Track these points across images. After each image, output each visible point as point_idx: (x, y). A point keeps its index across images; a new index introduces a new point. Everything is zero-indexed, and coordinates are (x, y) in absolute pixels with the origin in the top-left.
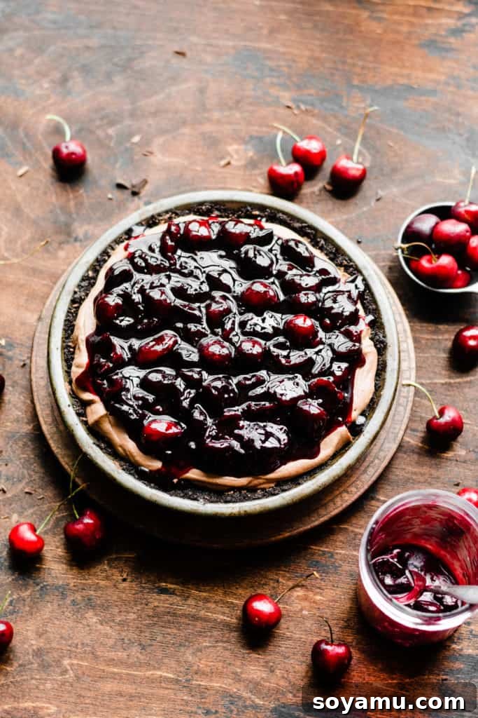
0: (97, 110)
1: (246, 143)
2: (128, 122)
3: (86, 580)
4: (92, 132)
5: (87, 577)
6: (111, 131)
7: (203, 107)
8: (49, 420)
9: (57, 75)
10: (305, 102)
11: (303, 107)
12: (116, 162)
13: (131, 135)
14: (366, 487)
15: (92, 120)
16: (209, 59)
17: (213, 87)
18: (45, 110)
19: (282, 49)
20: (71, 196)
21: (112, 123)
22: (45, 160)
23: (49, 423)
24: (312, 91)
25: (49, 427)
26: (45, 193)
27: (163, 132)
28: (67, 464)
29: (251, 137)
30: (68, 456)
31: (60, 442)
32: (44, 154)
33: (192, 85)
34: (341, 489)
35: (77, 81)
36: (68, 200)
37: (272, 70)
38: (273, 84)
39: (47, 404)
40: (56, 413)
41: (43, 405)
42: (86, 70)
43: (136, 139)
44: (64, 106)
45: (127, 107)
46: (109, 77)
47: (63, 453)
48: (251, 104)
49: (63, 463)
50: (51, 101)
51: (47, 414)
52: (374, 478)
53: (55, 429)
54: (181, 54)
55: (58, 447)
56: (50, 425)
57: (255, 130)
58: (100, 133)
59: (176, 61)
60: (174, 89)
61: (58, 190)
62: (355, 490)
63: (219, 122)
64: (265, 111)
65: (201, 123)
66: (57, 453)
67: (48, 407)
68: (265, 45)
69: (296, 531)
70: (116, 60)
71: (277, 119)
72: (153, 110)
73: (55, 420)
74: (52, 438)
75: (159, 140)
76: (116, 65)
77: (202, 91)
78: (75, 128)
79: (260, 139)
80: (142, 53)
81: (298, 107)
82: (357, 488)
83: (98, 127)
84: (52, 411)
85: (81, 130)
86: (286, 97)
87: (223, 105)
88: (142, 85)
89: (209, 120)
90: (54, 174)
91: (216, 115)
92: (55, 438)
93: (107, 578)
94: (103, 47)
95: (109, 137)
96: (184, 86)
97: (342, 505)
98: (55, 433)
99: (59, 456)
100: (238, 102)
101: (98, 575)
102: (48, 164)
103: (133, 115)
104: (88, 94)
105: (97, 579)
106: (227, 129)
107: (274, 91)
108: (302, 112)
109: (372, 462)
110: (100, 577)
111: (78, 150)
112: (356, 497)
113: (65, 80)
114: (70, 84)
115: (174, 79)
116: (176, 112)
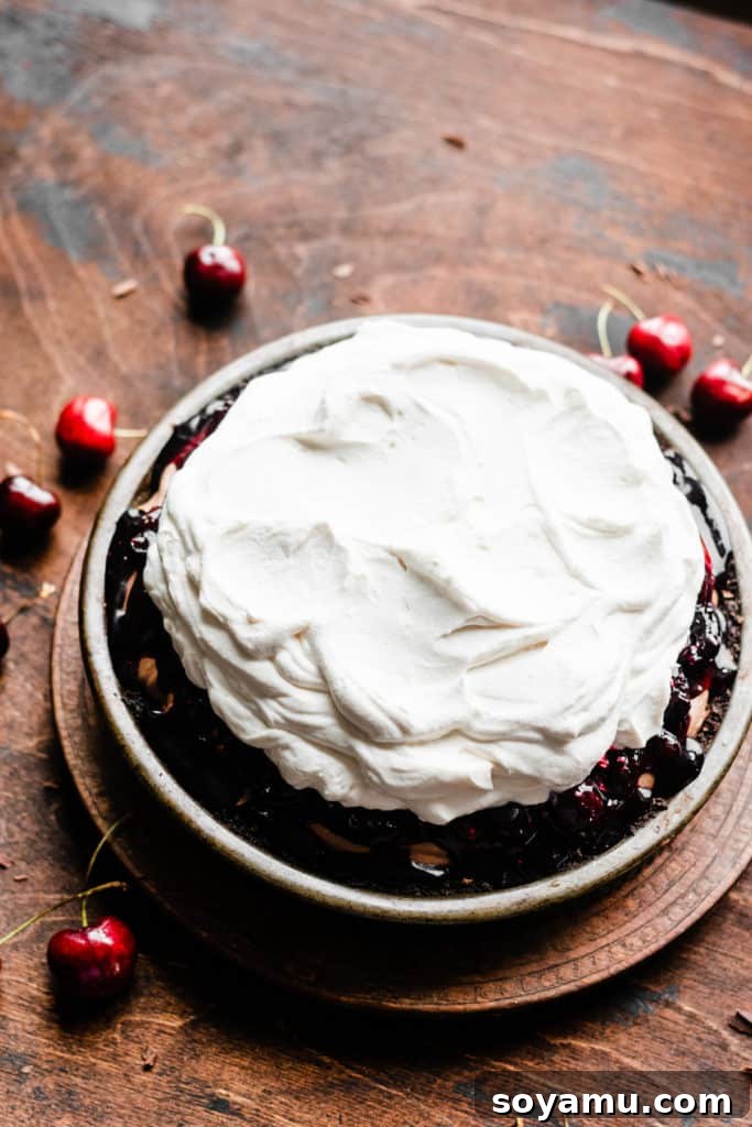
0: (281, 211)
1: (544, 311)
2: (334, 240)
3: (74, 1054)
4: (265, 244)
5: (75, 1048)
6: (302, 250)
7: (479, 240)
8: (73, 702)
9: (224, 140)
10: (667, 263)
11: (662, 270)
12: (300, 302)
13: (337, 262)
14: (662, 942)
15: (270, 226)
16: (505, 158)
17: (503, 208)
18: (188, 194)
19: (642, 167)
20: (204, 346)
21: (306, 236)
22: (171, 277)
23: (69, 707)
24: (684, 246)
25: (69, 716)
26: (156, 334)
27: (396, 267)
28: (87, 789)
29: (557, 304)
30: (93, 776)
31: (84, 747)
32: (170, 266)
33: (464, 198)
34: (612, 937)
35: (258, 156)
36: (197, 353)
37: (617, 197)
38: (613, 223)
39: (75, 672)
40: (88, 693)
41: (68, 674)
42: (278, 139)
43: (344, 271)
44: (226, 194)
45: (341, 213)
46: (317, 158)
47: (85, 769)
48: (568, 248)
49: (81, 788)
50: (202, 182)
51: (70, 692)
52: (681, 929)
53: (79, 721)
54: (456, 143)
55: (77, 756)
56: (72, 711)
57: (565, 293)
58: (281, 251)
59: (445, 154)
60: (432, 199)
61: (183, 333)
62: (640, 943)
63: (501, 268)
64: (590, 265)
65: (468, 265)
66: (75, 766)
67: (75, 679)
68: (612, 154)
69: (507, 1001)
70: (337, 133)
71: (610, 281)
72: (385, 227)
73: (82, 704)
74: (69, 736)
75: (387, 280)
76: (334, 141)
77: (482, 211)
78: (237, 233)
79: (572, 309)
80: (387, 130)
81: (653, 269)
82: (644, 942)
83: (279, 239)
84: (82, 687)
85: (247, 238)
86: (635, 248)
87: (515, 240)
88: (377, 184)
89: (485, 263)
90: (182, 304)
91: (500, 255)
92: (77, 739)
93: (114, 1057)
94: (316, 107)
95: (297, 260)
96: (450, 198)
97: (608, 968)
98: (77, 728)
99: (76, 773)
100: (544, 241)
101: (97, 1049)
102: (172, 285)
103: (347, 229)
104: (275, 180)
105: (94, 1057)
106: (516, 283)
107: (615, 236)
108: (659, 277)
109: (682, 896)
110: (100, 1054)
111: (232, 265)
112: (639, 957)
113: (236, 149)
114: (243, 159)
115: (434, 183)
116: (427, 237)
